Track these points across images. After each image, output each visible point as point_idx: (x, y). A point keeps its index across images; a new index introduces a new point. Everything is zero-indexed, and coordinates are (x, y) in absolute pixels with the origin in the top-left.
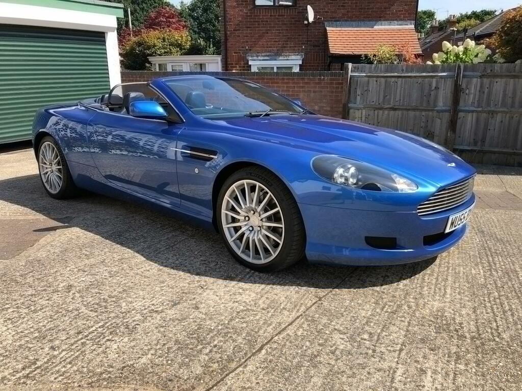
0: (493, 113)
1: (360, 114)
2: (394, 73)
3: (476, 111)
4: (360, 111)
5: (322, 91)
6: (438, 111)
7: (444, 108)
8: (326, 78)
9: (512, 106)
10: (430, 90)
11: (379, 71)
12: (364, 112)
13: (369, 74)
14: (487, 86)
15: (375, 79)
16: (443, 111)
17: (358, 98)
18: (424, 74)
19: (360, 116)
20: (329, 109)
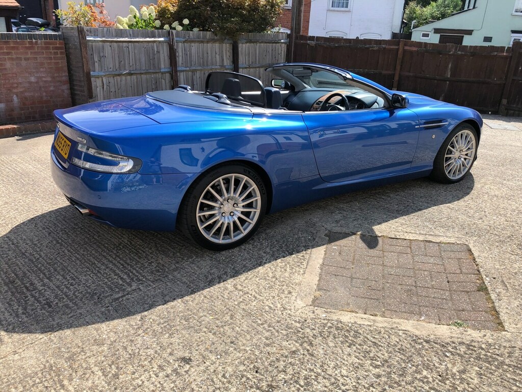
0: (194, 71)
1: (101, 82)
2: (123, 37)
3: (186, 71)
4: (100, 78)
5: (36, 58)
6: (162, 73)
7: (166, 70)
8: (39, 41)
9: (204, 65)
10: (154, 54)
11: (111, 35)
12: (104, 80)
13: (104, 39)
14: (188, 49)
15: (108, 43)
16: (165, 73)
17: (96, 64)
18: (148, 39)
19: (101, 85)
20: (49, 79)
